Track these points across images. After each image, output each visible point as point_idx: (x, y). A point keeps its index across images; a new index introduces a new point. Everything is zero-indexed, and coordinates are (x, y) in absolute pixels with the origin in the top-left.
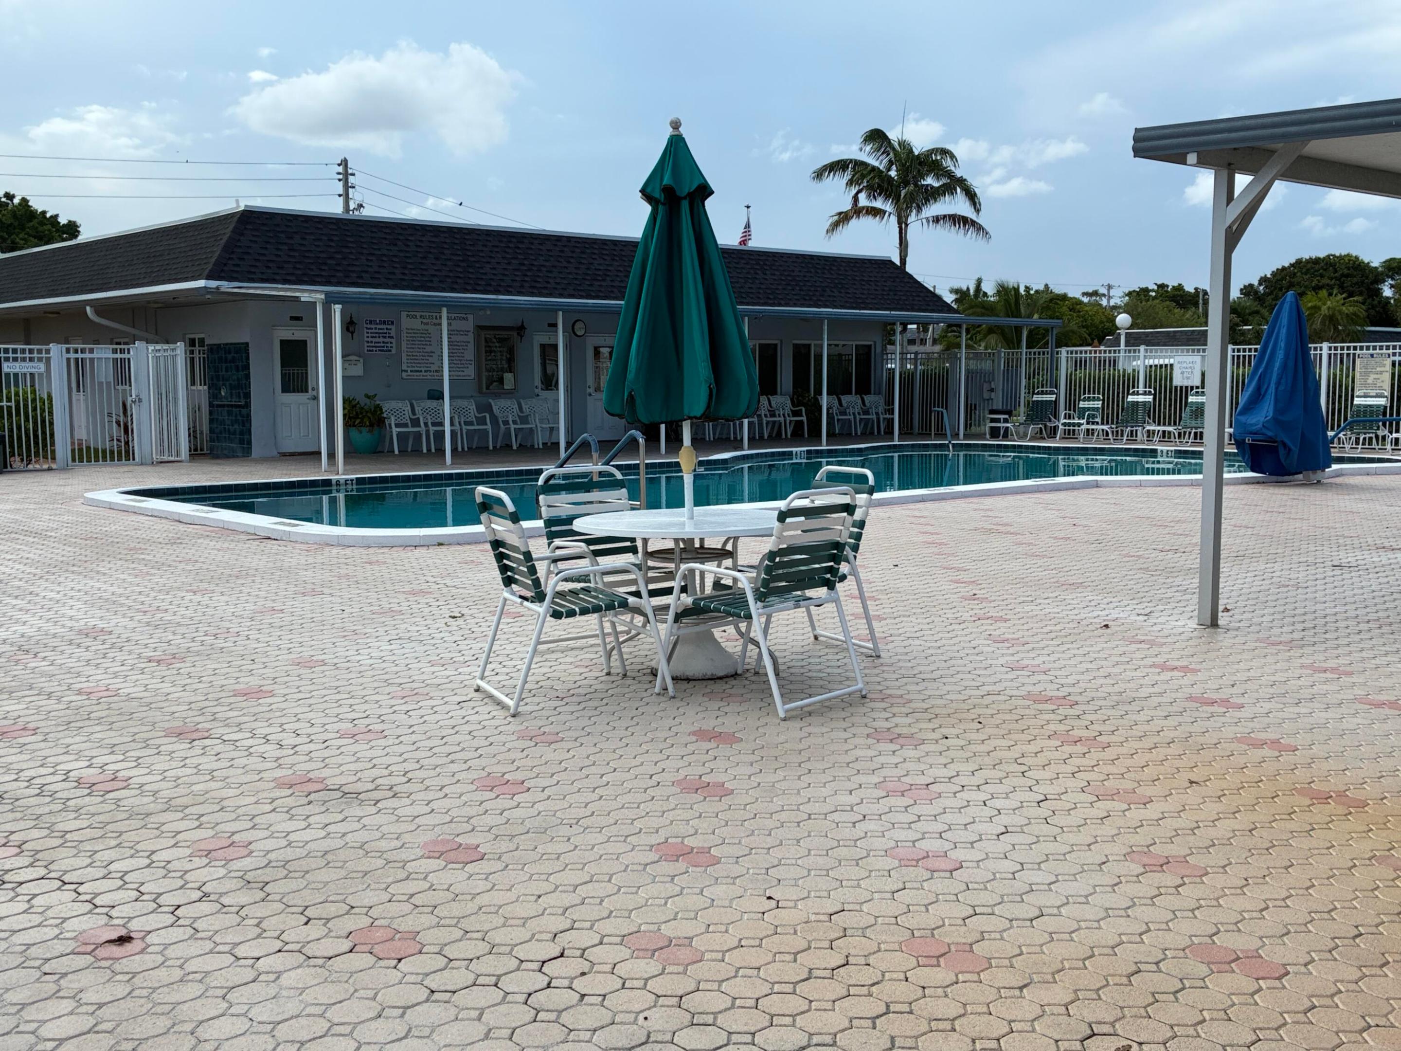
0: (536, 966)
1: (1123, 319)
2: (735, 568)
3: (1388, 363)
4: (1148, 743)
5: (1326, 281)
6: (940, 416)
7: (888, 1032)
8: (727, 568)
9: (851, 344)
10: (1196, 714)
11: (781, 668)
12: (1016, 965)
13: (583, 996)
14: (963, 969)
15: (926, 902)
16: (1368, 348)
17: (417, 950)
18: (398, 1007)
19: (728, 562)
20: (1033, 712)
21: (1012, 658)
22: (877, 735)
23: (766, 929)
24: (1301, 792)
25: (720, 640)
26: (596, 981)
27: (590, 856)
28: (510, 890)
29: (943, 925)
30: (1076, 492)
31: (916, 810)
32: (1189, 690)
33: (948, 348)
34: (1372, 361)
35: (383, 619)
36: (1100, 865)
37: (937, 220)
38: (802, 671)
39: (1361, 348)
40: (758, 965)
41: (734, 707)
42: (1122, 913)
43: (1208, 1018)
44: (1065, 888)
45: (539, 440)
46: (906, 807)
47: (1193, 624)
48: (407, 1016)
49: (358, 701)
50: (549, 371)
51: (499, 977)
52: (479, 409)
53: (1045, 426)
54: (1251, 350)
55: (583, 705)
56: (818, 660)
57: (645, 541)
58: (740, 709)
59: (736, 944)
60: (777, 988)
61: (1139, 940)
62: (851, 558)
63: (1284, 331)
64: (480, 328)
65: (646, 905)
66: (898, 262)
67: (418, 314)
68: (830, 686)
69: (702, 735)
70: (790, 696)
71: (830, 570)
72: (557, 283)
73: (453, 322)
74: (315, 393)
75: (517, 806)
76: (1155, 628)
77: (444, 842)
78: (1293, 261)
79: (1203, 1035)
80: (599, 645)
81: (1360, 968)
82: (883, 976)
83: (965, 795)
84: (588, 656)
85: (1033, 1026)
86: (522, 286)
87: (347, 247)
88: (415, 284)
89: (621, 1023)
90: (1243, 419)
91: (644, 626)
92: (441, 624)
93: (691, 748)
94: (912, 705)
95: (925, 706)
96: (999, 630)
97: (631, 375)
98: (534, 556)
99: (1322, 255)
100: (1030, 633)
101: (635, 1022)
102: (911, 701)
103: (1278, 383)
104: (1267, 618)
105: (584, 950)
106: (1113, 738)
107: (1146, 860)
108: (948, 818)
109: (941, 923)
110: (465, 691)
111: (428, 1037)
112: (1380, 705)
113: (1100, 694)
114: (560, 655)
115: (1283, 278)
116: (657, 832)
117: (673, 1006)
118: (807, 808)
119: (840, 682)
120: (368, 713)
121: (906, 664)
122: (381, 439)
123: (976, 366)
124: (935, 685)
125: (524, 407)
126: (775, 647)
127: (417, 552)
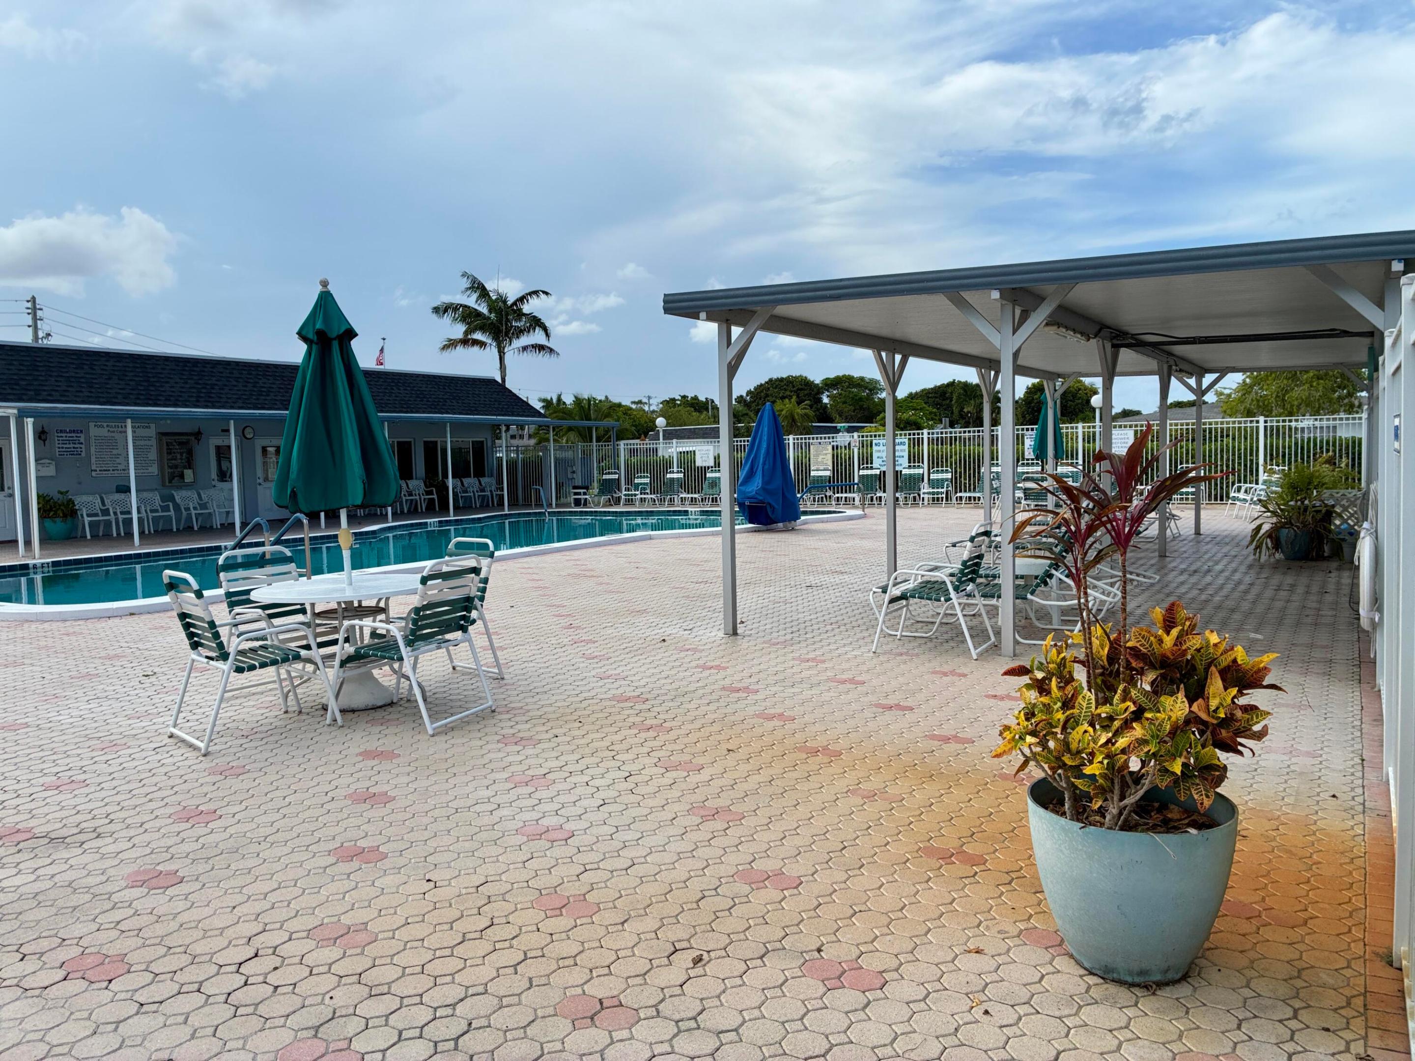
0: (234, 968)
1: (660, 422)
2: (388, 621)
3: (830, 448)
4: (697, 724)
5: (788, 393)
6: (537, 492)
7: (527, 975)
8: (381, 621)
9: (468, 440)
10: (728, 700)
11: (428, 694)
12: (618, 906)
13: (276, 988)
14: (580, 915)
15: (549, 866)
16: (817, 438)
17: (125, 970)
18: (111, 1023)
19: (382, 617)
20: (617, 710)
21: (599, 670)
22: (504, 740)
23: (427, 906)
24: (800, 749)
25: (377, 677)
26: (288, 972)
27: (277, 866)
28: (208, 905)
29: (563, 883)
30: (636, 544)
31: (538, 795)
32: (722, 683)
33: (539, 443)
34: (820, 447)
35: (82, 683)
36: (671, 820)
37: (525, 348)
38: (445, 695)
39: (813, 438)
40: (422, 937)
41: (392, 730)
42: (689, 855)
43: (752, 924)
44: (648, 842)
45: (217, 521)
46: (530, 794)
47: (721, 634)
48: (120, 1029)
49: (60, 756)
50: (224, 468)
51: (201, 983)
52: (163, 499)
53: (612, 497)
54: (745, 441)
55: (265, 741)
56: (457, 686)
57: (313, 605)
58: (397, 731)
59: (404, 922)
60: (438, 954)
61: (702, 873)
62: (479, 606)
63: (766, 429)
64: (162, 434)
65: (327, 901)
66: (500, 381)
67: (105, 424)
68: (467, 706)
69: (368, 755)
70: (436, 716)
71: (464, 618)
72: (228, 398)
73: (137, 430)
74: (10, 491)
75: (211, 832)
76: (697, 639)
77: (146, 872)
78: (767, 380)
79: (750, 938)
80: (276, 689)
81: (846, 871)
82: (521, 929)
83: (573, 779)
84: (268, 699)
85: (633, 951)
86: (198, 401)
87: (38, 370)
88: (101, 400)
89: (311, 1005)
90: (742, 488)
91: (314, 672)
92: (134, 682)
93: (358, 766)
94: (531, 714)
95: (539, 713)
96: (591, 650)
97: (293, 474)
98: (217, 623)
99: (784, 376)
100: (612, 650)
101: (322, 1002)
102: (528, 711)
103: (764, 464)
104: (768, 626)
105: (276, 948)
106: (674, 723)
107: (703, 813)
108: (562, 799)
109: (561, 881)
110: (159, 738)
111: (140, 1045)
112: (843, 682)
113: (663, 691)
114: (243, 700)
115: (762, 391)
116: (334, 839)
117: (353, 983)
118: (454, 804)
119: (475, 702)
120: (70, 765)
121: (524, 683)
122: (75, 528)
123: (561, 455)
124: (546, 696)
125: (203, 496)
126: (422, 678)
127: (111, 622)
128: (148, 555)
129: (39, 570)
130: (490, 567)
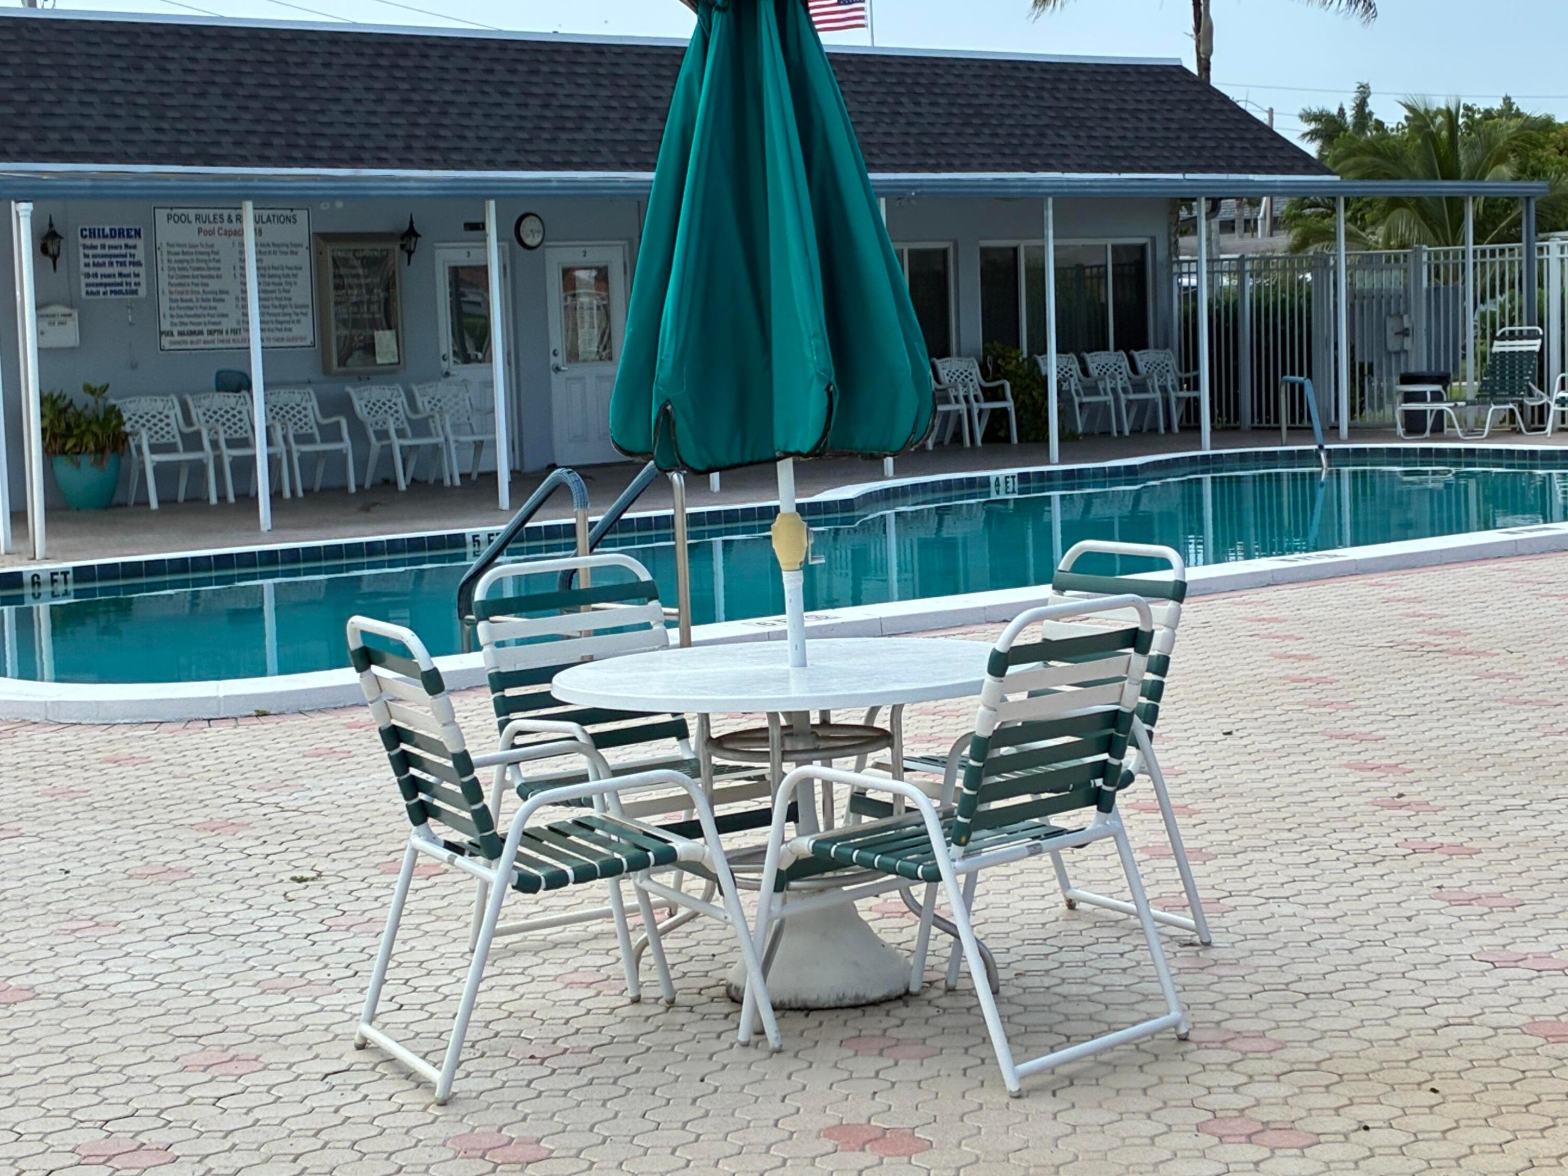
2: (898, 768)
6: (1297, 393)
8: (878, 766)
9: (1102, 244)
11: (1002, 975)
19: (884, 755)
20: (1546, 1063)
21: (1491, 940)
22: (1217, 1126)
25: (865, 916)
33: (1302, 244)
35: (153, 889)
38: (1048, 981)
41: (908, 1070)
45: (453, 469)
49: (113, 1079)
52: (326, 406)
53: (1521, 405)
55: (588, 1074)
56: (1079, 956)
57: (704, 716)
58: (921, 1074)
62: (1142, 737)
64: (322, 238)
66: (1193, 68)
67: (192, 213)
68: (1109, 1016)
69: (845, 1136)
70: (1027, 1041)
71: (1102, 769)
72: (480, 138)
73: (266, 228)
80: (611, 935)
84: (590, 960)
86: (409, 148)
87: (38, 77)
88: (184, 150)
91: (708, 898)
92: (273, 896)
93: (824, 1166)
94: (1288, 1054)
95: (1316, 1055)
96: (1459, 877)
98: (473, 757)
100: (1525, 880)
102: (1283, 1045)
110: (335, 1049)
119: (1131, 1006)
120: (134, 1104)
121: (1266, 961)
122: (121, 478)
123: (1368, 281)
124: (1332, 1006)
125: (419, 400)
126: (987, 929)
127: (212, 732)
128: (292, 556)
129: (46, 589)
130: (1173, 623)
